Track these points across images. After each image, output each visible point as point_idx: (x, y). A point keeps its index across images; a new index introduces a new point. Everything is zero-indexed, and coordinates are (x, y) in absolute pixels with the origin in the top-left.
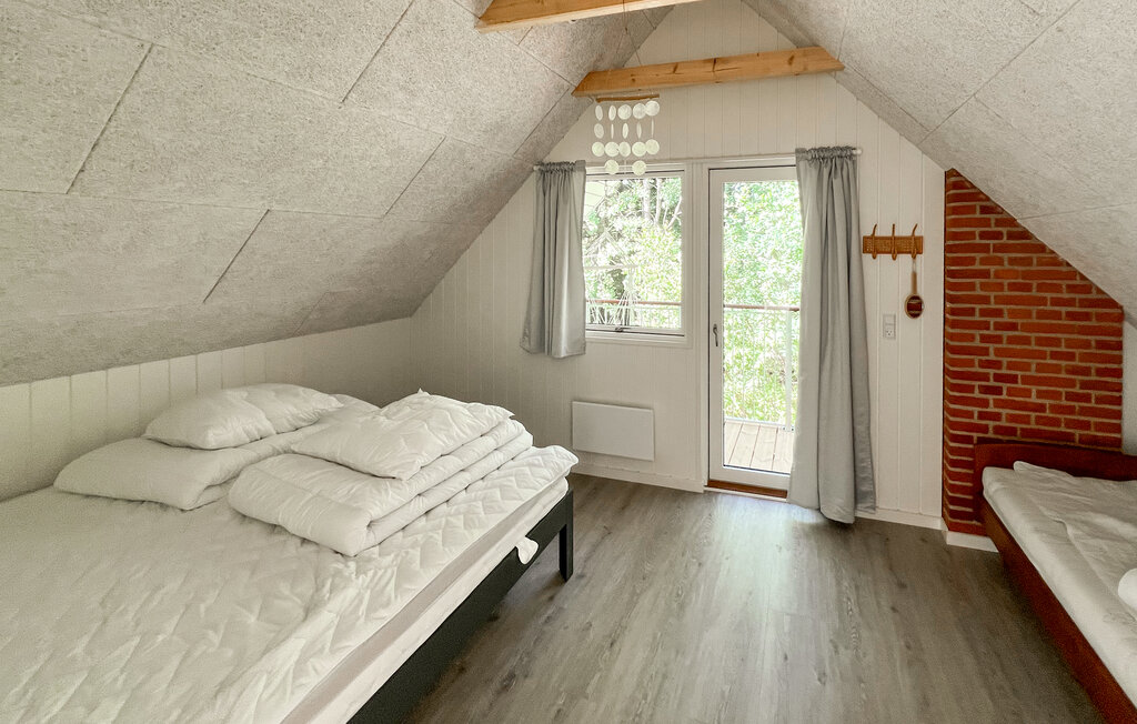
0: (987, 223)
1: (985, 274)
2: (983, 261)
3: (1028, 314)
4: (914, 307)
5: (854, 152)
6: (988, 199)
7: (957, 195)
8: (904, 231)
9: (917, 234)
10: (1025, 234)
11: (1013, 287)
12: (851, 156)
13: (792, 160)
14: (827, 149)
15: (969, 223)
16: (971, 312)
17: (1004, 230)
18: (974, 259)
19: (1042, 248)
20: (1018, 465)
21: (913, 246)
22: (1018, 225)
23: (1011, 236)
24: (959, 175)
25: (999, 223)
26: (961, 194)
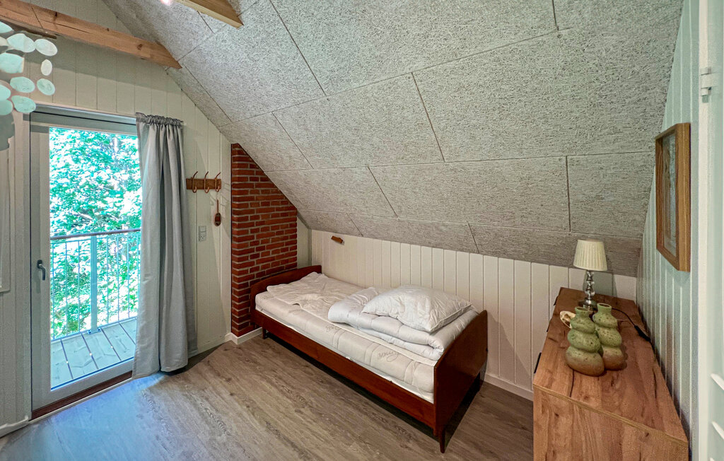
0: (252, 173)
1: (252, 199)
2: (252, 192)
3: (268, 216)
4: (218, 220)
5: (181, 123)
6: (253, 161)
7: (240, 157)
8: (211, 176)
9: (218, 178)
10: (267, 179)
11: (264, 204)
12: (180, 126)
13: (134, 120)
14: (163, 118)
15: (244, 173)
16: (246, 219)
17: (259, 176)
18: (247, 191)
19: (273, 185)
20: (268, 288)
21: (215, 184)
22: (265, 175)
23: (262, 180)
24: (240, 147)
25: (257, 173)
26: (240, 158)
